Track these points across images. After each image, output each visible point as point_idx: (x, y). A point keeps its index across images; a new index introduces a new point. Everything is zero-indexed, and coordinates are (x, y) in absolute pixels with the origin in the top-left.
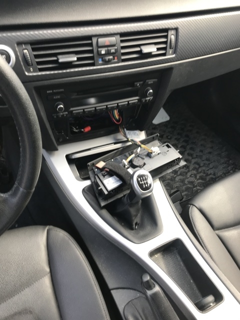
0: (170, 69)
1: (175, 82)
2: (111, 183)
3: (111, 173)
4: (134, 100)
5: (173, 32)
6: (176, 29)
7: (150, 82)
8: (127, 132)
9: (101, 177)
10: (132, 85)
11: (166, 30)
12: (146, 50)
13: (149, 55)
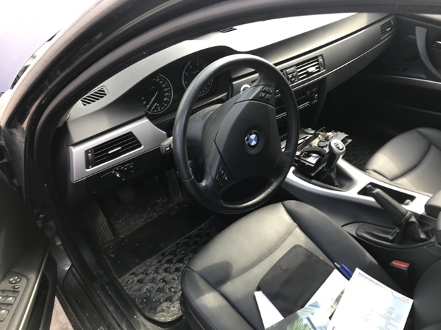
0: (325, 78)
1: (329, 86)
2: (313, 160)
3: (308, 156)
4: (307, 104)
5: (320, 57)
6: (322, 55)
7: (314, 90)
8: (305, 130)
9: (304, 159)
10: (305, 94)
11: (316, 57)
12: (310, 70)
13: (312, 73)
